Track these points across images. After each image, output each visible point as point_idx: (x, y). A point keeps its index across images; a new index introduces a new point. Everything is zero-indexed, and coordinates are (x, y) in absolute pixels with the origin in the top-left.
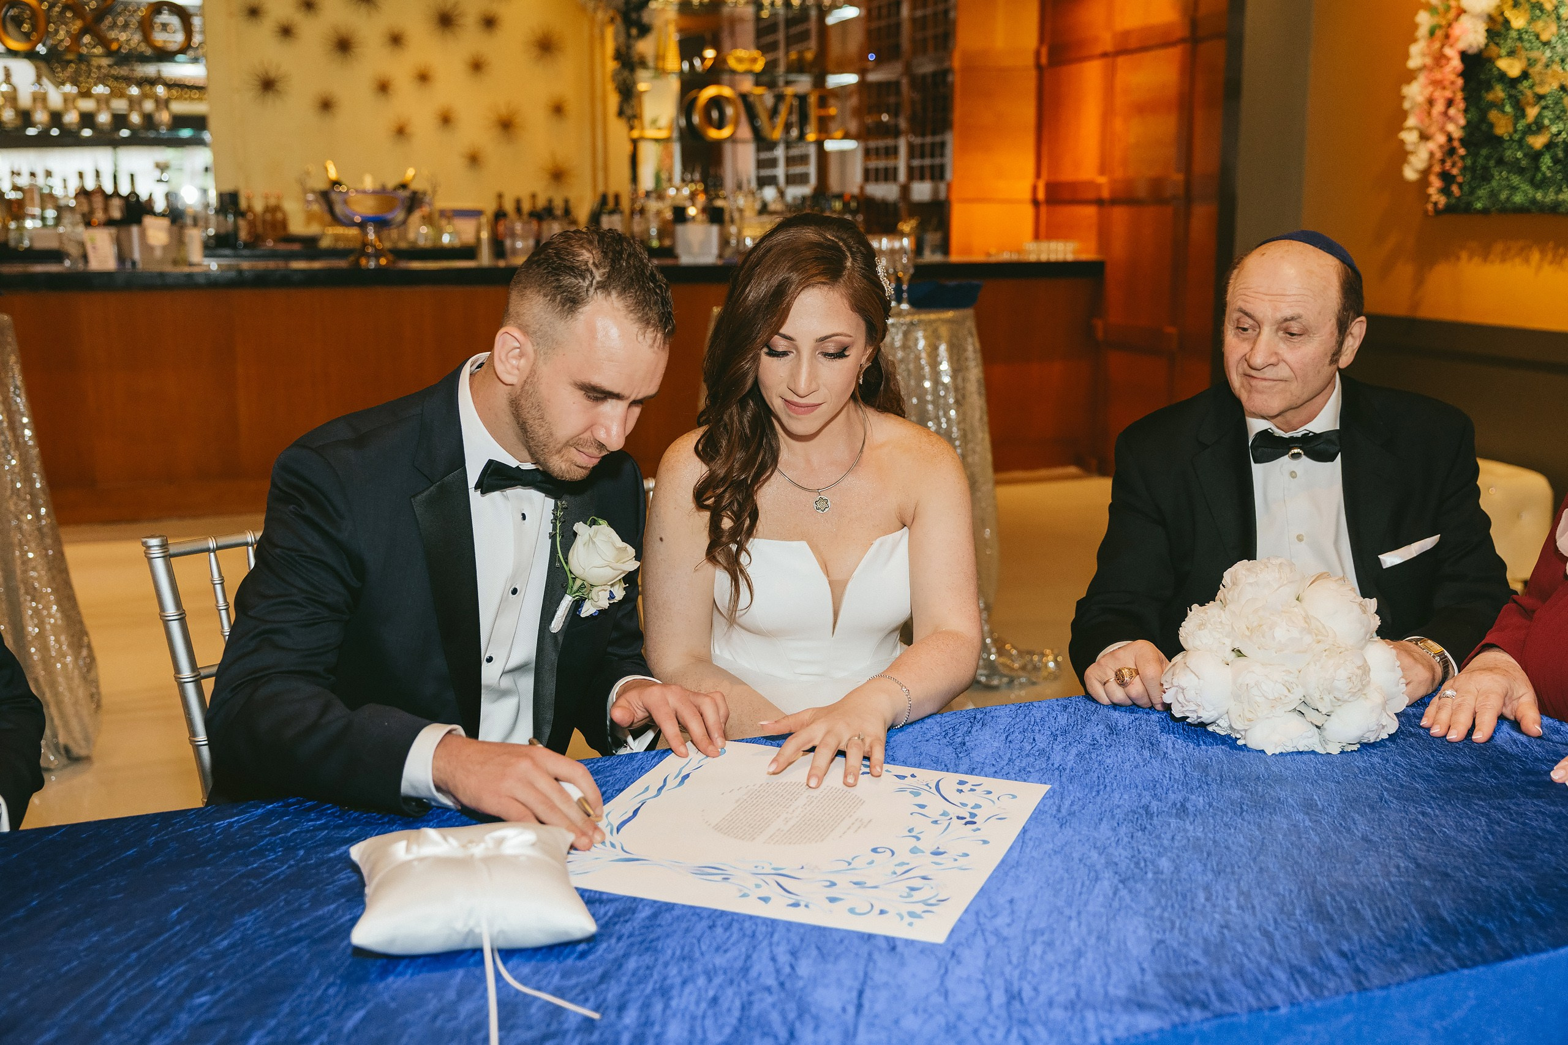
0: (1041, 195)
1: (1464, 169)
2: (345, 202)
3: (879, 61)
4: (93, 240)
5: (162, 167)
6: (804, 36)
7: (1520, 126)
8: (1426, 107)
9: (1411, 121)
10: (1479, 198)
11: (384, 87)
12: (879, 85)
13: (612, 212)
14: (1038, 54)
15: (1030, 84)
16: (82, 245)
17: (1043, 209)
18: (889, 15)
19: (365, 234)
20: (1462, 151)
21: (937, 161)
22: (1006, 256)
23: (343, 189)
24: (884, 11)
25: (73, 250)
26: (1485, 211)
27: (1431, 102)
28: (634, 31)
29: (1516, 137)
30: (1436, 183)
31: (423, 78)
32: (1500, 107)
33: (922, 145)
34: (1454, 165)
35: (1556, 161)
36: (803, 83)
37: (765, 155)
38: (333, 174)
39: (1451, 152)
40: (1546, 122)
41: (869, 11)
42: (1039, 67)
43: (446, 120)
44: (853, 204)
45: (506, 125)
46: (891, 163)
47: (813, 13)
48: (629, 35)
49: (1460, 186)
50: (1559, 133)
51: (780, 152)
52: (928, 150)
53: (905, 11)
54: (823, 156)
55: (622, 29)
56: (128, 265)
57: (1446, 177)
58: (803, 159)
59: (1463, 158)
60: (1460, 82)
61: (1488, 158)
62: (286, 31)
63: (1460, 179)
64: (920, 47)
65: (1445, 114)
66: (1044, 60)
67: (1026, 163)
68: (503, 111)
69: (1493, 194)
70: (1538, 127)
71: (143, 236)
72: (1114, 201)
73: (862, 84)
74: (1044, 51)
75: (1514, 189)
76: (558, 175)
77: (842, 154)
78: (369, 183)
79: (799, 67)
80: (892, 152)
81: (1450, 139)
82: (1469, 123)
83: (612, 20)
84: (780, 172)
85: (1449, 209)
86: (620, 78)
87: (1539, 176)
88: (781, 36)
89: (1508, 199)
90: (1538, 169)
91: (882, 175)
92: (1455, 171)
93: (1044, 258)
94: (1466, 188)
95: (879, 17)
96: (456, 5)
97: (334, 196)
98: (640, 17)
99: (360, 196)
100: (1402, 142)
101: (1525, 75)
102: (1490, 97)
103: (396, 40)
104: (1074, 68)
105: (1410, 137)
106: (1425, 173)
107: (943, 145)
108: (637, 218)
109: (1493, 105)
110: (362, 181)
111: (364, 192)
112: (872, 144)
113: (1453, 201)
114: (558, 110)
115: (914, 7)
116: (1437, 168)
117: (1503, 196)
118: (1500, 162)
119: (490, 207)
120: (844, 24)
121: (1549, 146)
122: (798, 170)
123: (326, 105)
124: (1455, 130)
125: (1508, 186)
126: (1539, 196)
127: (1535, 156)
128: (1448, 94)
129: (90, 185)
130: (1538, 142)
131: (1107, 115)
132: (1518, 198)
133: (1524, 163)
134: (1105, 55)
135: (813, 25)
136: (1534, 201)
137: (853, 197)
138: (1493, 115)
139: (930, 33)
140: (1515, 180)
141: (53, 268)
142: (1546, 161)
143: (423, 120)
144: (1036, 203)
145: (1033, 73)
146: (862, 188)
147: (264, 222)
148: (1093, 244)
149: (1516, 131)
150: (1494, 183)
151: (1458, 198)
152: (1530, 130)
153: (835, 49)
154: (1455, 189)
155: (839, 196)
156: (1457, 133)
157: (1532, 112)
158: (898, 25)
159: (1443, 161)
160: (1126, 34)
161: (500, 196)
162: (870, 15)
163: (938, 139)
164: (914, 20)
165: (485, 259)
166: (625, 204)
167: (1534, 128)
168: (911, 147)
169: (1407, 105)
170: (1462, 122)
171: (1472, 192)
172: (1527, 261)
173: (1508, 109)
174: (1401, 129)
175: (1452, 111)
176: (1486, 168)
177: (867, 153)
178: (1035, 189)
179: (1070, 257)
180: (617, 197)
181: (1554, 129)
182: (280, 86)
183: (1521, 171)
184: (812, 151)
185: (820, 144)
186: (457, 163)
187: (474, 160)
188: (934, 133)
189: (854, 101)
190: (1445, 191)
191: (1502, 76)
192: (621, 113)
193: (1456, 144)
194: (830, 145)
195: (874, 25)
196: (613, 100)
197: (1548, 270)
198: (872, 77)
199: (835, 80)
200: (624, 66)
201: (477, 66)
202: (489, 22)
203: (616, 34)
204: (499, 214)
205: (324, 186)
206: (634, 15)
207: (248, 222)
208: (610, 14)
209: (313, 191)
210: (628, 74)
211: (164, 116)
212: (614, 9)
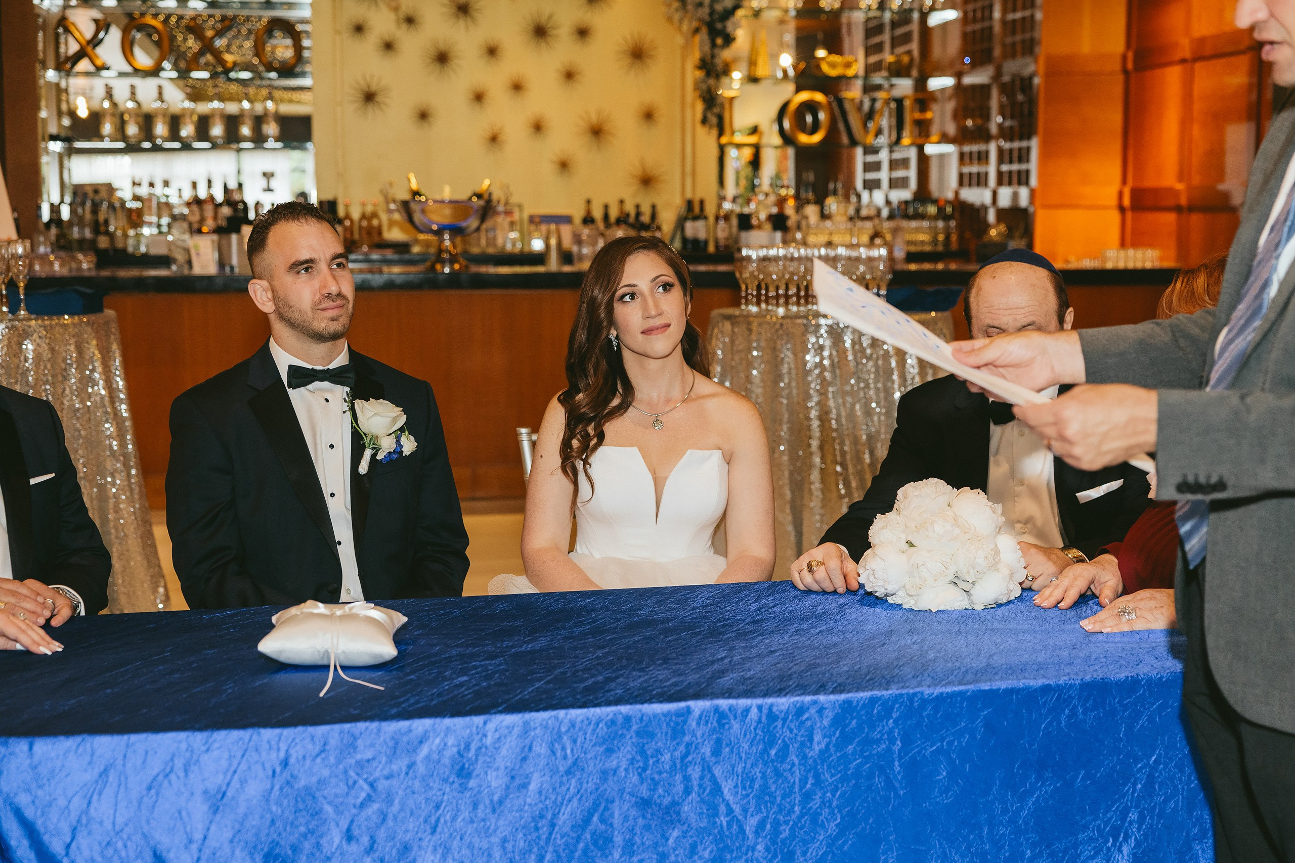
0: (1127, 201)
2: (423, 211)
3: (974, 65)
4: (196, 247)
5: (268, 176)
6: (906, 38)
11: (479, 97)
12: (974, 88)
13: (696, 218)
14: (1124, 58)
15: (1118, 90)
16: (187, 251)
17: (1129, 216)
18: (983, 19)
19: (442, 241)
21: (1023, 167)
22: (1088, 264)
23: (423, 199)
24: (979, 14)
25: (180, 257)
28: (719, 41)
31: (517, 87)
33: (1011, 150)
36: (904, 86)
37: (871, 158)
38: (414, 185)
41: (965, 14)
42: (1125, 71)
43: (538, 127)
44: (949, 210)
45: (597, 132)
46: (982, 169)
47: (916, 15)
48: (714, 45)
51: (884, 156)
52: (1015, 155)
53: (997, 14)
54: (923, 160)
56: (228, 269)
58: (905, 163)
62: (388, 46)
64: (1011, 52)
66: (1130, 66)
67: (1114, 170)
68: (594, 119)
72: (1191, 208)
73: (959, 87)
74: (1130, 55)
76: (647, 181)
77: (942, 157)
78: (447, 194)
79: (898, 71)
80: (983, 157)
83: (696, 31)
84: (884, 175)
86: (704, 87)
88: (886, 37)
91: (975, 180)
93: (1121, 265)
95: (975, 20)
96: (550, 17)
97: (413, 206)
98: (725, 27)
99: (437, 205)
103: (492, 51)
104: (1158, 72)
107: (1028, 149)
108: (722, 223)
110: (442, 191)
111: (442, 202)
112: (967, 148)
114: (649, 116)
115: (1004, 11)
119: (578, 215)
120: (945, 26)
122: (900, 174)
123: (424, 116)
129: (202, 194)
131: (1186, 122)
134: (1183, 61)
135: (915, 27)
137: (948, 202)
139: (1018, 38)
141: (162, 273)
143: (515, 130)
144: (1121, 209)
145: (1120, 78)
146: (957, 193)
147: (360, 227)
148: (1172, 253)
153: (937, 52)
155: (935, 202)
158: (991, 28)
160: (1202, 40)
161: (588, 202)
162: (965, 20)
163: (1024, 144)
164: (1004, 22)
165: (553, 265)
166: (710, 210)
168: (1000, 151)
177: (963, 158)
178: (1121, 194)
179: (1149, 265)
180: (702, 202)
182: (379, 98)
184: (913, 153)
185: (921, 148)
186: (548, 169)
187: (564, 165)
188: (1021, 138)
189: (950, 106)
192: (704, 121)
194: (931, 149)
195: (970, 28)
196: (700, 107)
198: (968, 80)
199: (936, 83)
200: (708, 74)
201: (569, 75)
202: (583, 33)
203: (701, 44)
204: (588, 220)
205: (406, 196)
206: (719, 26)
207: (346, 229)
208: (695, 24)
209: (394, 201)
210: (711, 81)
211: (271, 129)
212: (699, 20)
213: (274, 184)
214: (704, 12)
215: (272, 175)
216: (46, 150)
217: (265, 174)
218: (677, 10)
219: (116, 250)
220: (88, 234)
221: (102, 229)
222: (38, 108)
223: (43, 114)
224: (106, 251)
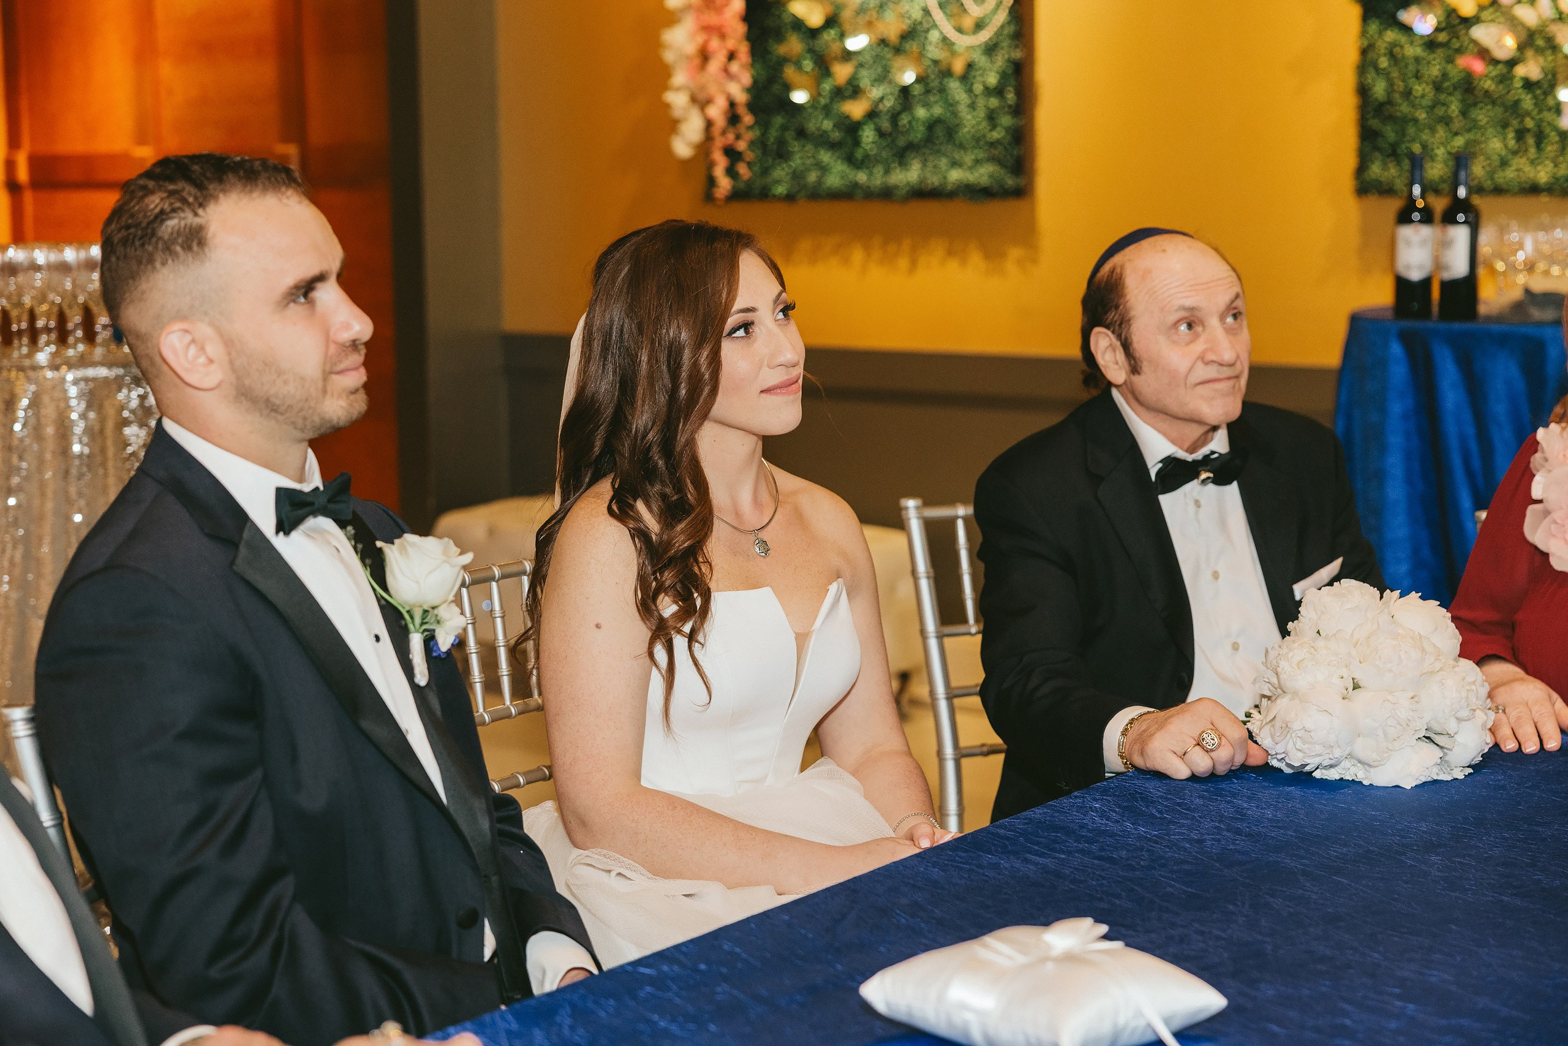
0: (23, 174)
1: (752, 144)
7: (827, 86)
8: (697, 61)
9: (680, 78)
10: (778, 182)
17: (28, 197)
20: (748, 119)
26: (790, 198)
27: (704, 56)
29: (823, 101)
30: (721, 163)
32: (798, 65)
34: (738, 137)
35: (881, 133)
39: (733, 118)
40: (865, 82)
49: (750, 165)
50: (882, 99)
57: (731, 153)
59: (750, 128)
60: (741, 29)
61: (784, 128)
63: (750, 156)
65: (726, 70)
69: (797, 176)
70: (853, 90)
75: (824, 169)
81: (732, 104)
82: (755, 82)
85: (737, 195)
87: (859, 154)
89: (819, 182)
90: (857, 142)
92: (742, 146)
94: (756, 168)
100: (668, 106)
101: (831, 22)
102: (782, 50)
105: (678, 100)
106: (704, 148)
109: (784, 61)
113: (742, 185)
116: (719, 142)
117: (812, 177)
118: (802, 134)
121: (872, 115)
124: (738, 91)
125: (816, 165)
126: (862, 177)
127: (852, 128)
128: (731, 44)
130: (856, 109)
132: (833, 181)
133: (836, 135)
136: (856, 185)
138: (790, 72)
140: (825, 157)
142: (868, 135)
144: (13, 187)
149: (819, 94)
150: (796, 162)
151: (749, 183)
152: (839, 93)
154: (743, 169)
156: (741, 98)
157: (842, 72)
159: (724, 133)
167: (847, 93)
169: (669, 56)
170: (746, 79)
171: (765, 171)
172: (846, 261)
173: (808, 65)
174: (665, 87)
175: (735, 67)
176: (781, 142)
178: (10, 165)
181: (876, 93)
183: (833, 146)
190: (731, 172)
191: (798, 25)
193: (742, 111)
197: (877, 274)
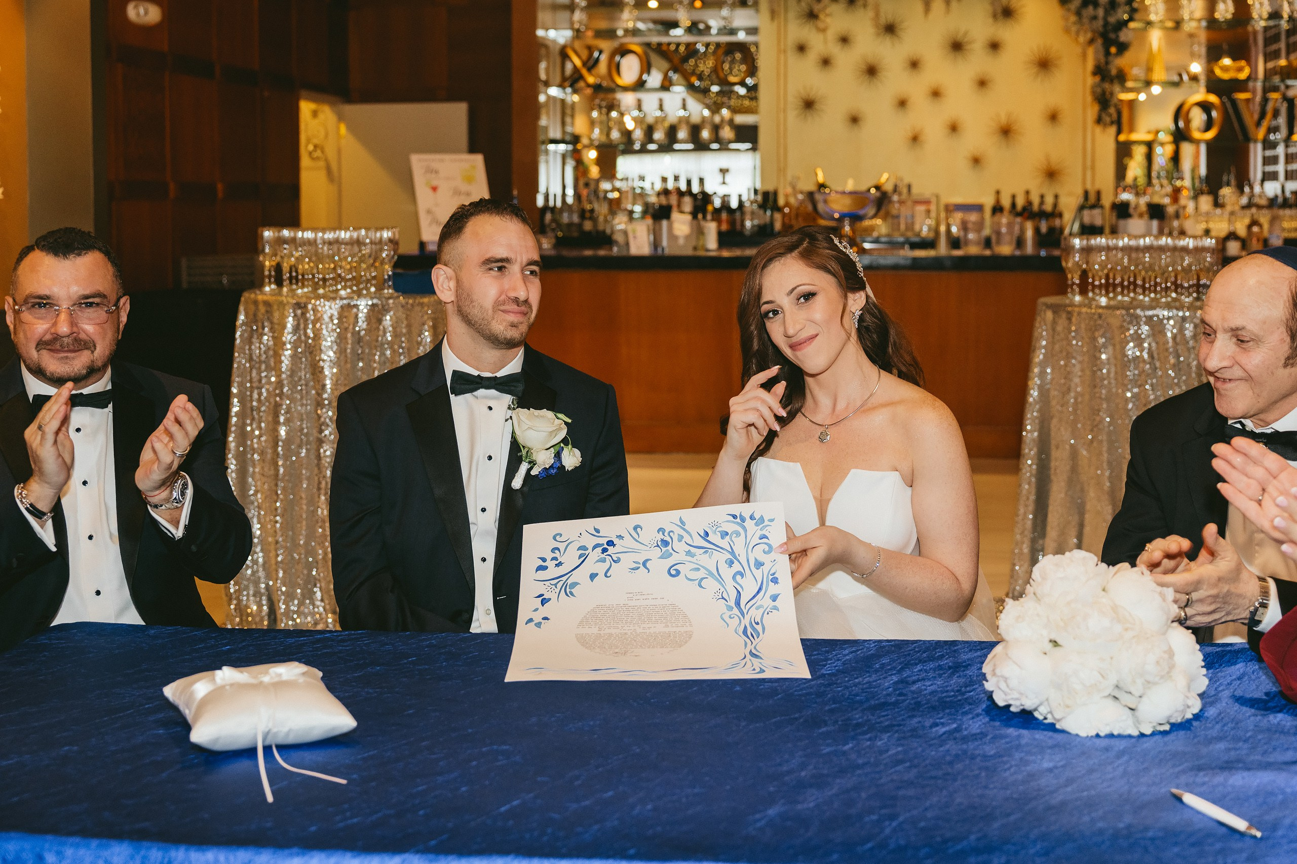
2: (826, 201)
4: (634, 231)
5: (724, 171)
11: (902, 103)
13: (1092, 207)
16: (626, 234)
23: (827, 191)
28: (1113, 50)
31: (936, 94)
38: (821, 178)
43: (954, 128)
45: (1006, 132)
48: (1107, 53)
55: (1101, 50)
56: (659, 251)
62: (826, 62)
68: (1004, 120)
71: (670, 228)
76: (1051, 174)
79: (1289, 73)
83: (1091, 41)
84: (1280, 168)
86: (1099, 90)
96: (966, 33)
97: (818, 197)
98: (1118, 36)
99: (840, 196)
103: (914, 65)
110: (845, 182)
114: (1053, 117)
119: (988, 204)
123: (855, 120)
129: (670, 185)
141: (604, 252)
143: (934, 131)
161: (998, 193)
165: (943, 249)
166: (1106, 200)
180: (1098, 193)
182: (817, 106)
186: (962, 164)
187: (976, 161)
192: (1099, 121)
196: (1096, 108)
200: (1103, 79)
201: (982, 83)
202: (995, 46)
203: (1096, 52)
204: (997, 209)
205: (812, 187)
206: (1112, 36)
207: (784, 215)
208: (1089, 35)
209: (801, 193)
210: (1107, 86)
211: (727, 133)
212: (1093, 31)
213: (728, 178)
214: (1100, 22)
215: (727, 170)
216: (547, 152)
217: (721, 170)
218: (1075, 23)
219: (598, 232)
220: (576, 219)
221: (588, 215)
222: (537, 117)
223: (543, 122)
224: (590, 233)
